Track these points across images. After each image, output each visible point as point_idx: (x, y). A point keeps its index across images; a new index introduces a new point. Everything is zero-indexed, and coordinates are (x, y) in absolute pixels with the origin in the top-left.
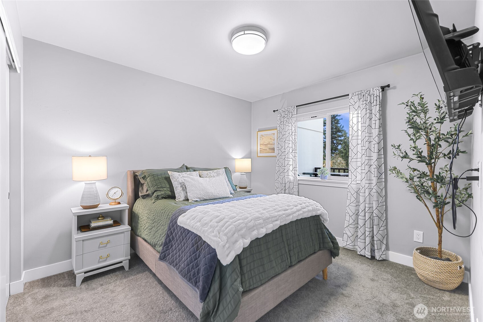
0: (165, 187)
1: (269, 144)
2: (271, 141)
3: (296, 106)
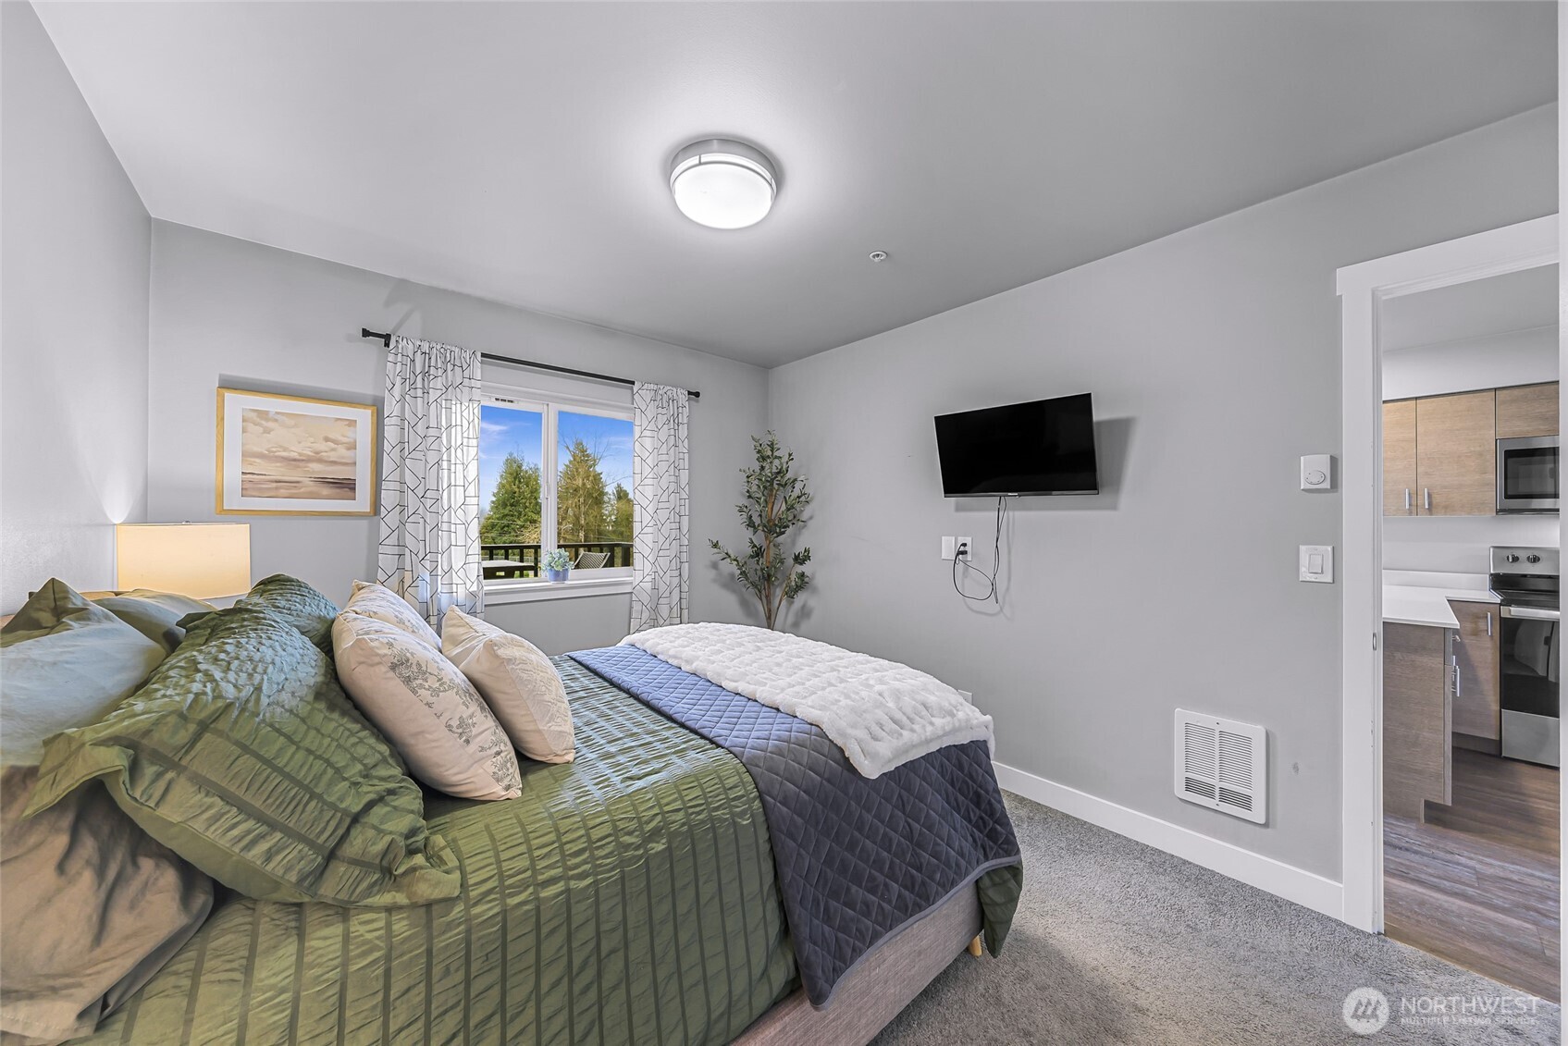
1: (320, 461)
2: (333, 450)
3: (483, 355)
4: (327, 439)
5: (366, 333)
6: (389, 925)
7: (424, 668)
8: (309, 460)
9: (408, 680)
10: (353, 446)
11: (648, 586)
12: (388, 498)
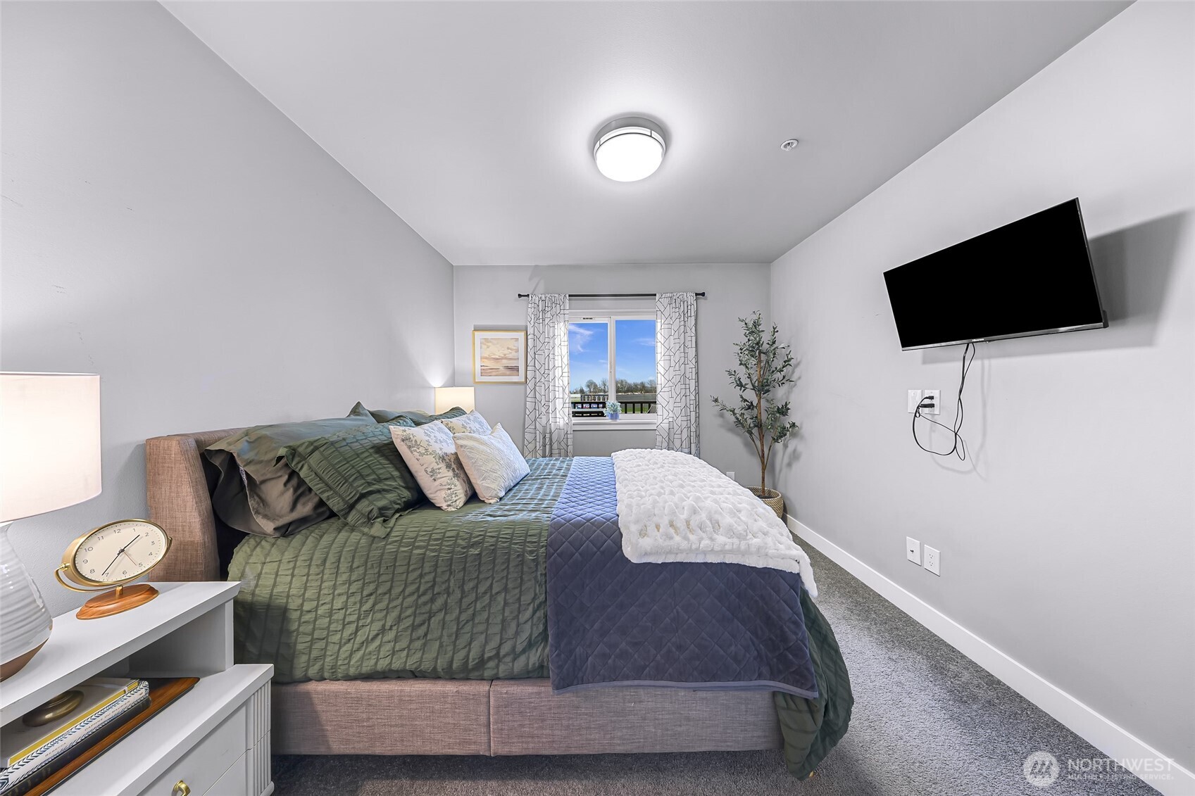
0: (390, 478)
1: (506, 358)
2: (511, 353)
3: (570, 296)
4: (508, 348)
5: (520, 296)
6: (360, 539)
7: (418, 443)
8: (502, 358)
9: (409, 447)
10: (517, 351)
11: (666, 426)
12: (530, 375)
